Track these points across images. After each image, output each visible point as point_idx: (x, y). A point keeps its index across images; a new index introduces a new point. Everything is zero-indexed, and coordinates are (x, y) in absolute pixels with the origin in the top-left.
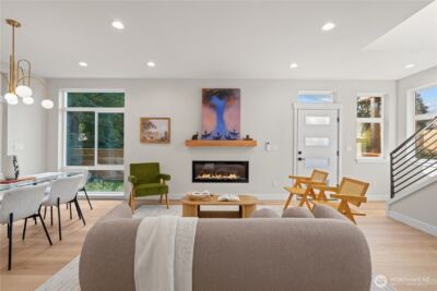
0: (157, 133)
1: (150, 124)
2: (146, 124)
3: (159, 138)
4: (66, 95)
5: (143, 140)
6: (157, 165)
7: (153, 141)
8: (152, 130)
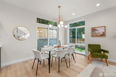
0: (99, 33)
1: (96, 29)
2: (94, 30)
3: (100, 34)
4: (69, 25)
5: (93, 36)
6: (99, 46)
7: (97, 36)
8: (96, 32)
